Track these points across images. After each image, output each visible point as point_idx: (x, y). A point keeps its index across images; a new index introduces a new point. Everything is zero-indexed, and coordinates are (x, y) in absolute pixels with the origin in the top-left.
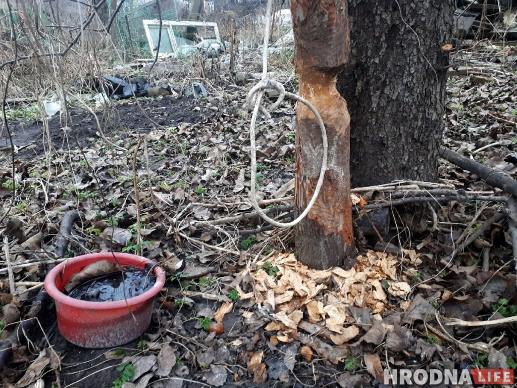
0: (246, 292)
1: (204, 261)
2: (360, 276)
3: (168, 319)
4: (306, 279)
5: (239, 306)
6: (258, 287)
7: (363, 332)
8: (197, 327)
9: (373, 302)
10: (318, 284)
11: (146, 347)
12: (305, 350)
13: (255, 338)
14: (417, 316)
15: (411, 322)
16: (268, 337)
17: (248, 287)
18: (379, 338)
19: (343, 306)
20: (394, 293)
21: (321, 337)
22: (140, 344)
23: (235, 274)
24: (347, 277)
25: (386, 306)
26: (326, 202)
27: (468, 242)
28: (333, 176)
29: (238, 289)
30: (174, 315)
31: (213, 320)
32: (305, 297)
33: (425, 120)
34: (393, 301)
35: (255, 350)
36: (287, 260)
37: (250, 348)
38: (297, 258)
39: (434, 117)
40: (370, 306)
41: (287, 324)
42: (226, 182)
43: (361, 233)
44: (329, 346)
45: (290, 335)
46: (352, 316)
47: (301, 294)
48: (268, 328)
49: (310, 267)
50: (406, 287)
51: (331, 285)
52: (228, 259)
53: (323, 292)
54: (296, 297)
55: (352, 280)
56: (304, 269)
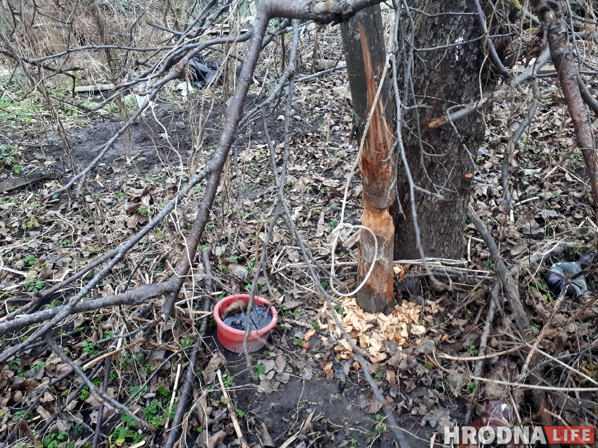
0: (324, 324)
1: (296, 297)
2: (395, 320)
3: (278, 338)
4: (361, 319)
5: (319, 332)
6: (332, 322)
7: (389, 356)
8: (295, 343)
9: (400, 338)
10: (368, 323)
11: (269, 355)
12: (355, 364)
13: (328, 353)
14: (422, 350)
15: (417, 354)
16: (335, 354)
17: (325, 321)
18: (397, 362)
19: (381, 339)
20: (414, 333)
21: (365, 357)
22: (264, 353)
23: (317, 310)
24: (386, 320)
25: (407, 341)
26: (377, 276)
27: (469, 301)
28: (382, 263)
29: (319, 321)
30: (282, 336)
31: (304, 339)
32: (359, 331)
33: (449, 220)
34: (412, 337)
35: (328, 361)
36: (350, 303)
37: (325, 359)
38: (357, 303)
39: (457, 218)
40: (397, 340)
41: (347, 348)
42: (310, 223)
43: (399, 291)
44: (369, 363)
45: (348, 355)
46: (384, 346)
47: (357, 329)
48: (336, 348)
49: (365, 311)
50: (422, 330)
51: (376, 325)
52: (312, 296)
53: (370, 330)
54: (354, 330)
55: (389, 323)
56: (360, 312)
